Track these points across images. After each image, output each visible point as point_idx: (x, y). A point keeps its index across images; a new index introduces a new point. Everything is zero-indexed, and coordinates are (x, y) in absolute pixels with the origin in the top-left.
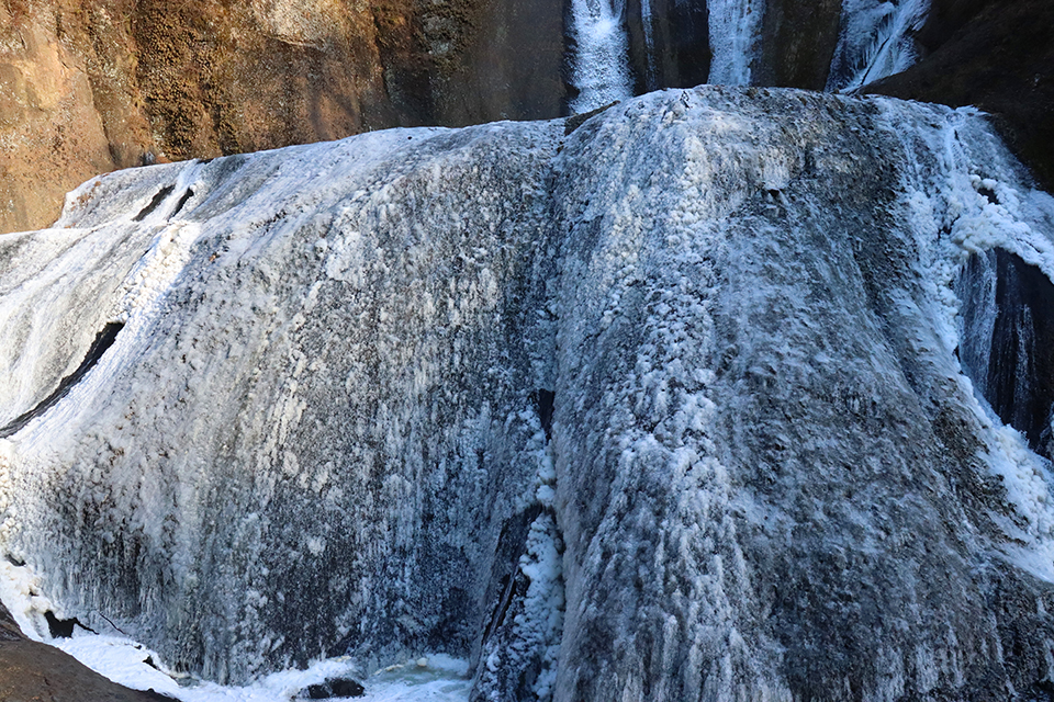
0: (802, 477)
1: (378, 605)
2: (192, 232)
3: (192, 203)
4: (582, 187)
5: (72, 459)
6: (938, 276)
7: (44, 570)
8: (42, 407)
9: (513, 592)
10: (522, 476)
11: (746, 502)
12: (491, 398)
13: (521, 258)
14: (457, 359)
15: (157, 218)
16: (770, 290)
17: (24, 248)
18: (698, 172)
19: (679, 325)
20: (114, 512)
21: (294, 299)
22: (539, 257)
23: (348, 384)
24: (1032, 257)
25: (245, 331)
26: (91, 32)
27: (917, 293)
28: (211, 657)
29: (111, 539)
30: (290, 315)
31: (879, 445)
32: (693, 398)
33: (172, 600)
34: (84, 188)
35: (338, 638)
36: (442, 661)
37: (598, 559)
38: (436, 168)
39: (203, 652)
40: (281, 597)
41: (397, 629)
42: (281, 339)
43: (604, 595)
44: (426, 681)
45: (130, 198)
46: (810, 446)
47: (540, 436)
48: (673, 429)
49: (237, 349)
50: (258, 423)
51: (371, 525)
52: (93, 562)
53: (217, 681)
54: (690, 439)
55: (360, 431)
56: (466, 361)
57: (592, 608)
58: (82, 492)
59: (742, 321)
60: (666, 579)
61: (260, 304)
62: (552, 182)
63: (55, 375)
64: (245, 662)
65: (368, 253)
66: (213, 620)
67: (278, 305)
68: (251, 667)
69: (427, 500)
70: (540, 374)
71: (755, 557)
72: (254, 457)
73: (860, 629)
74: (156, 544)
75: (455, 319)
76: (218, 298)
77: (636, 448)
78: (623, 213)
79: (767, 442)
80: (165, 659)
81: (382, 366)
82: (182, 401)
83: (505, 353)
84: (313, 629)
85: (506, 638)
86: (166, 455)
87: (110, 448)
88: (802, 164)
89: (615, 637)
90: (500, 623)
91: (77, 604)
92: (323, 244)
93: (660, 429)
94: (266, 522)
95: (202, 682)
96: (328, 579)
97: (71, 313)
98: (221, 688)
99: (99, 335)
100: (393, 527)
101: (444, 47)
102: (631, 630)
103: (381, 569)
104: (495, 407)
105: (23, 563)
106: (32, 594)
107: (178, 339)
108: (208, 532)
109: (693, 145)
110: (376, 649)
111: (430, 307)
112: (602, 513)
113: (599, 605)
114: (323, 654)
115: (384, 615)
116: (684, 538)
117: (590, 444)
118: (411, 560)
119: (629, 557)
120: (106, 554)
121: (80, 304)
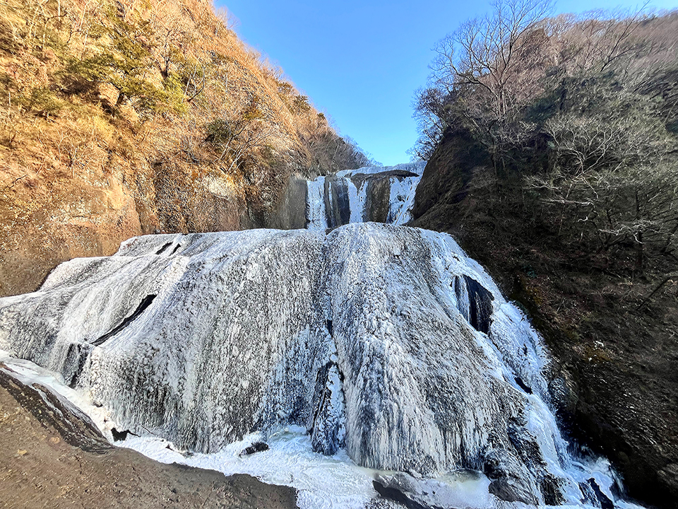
0: (426, 350)
1: (269, 407)
2: (186, 261)
3: (180, 250)
4: (335, 252)
5: (133, 354)
6: (447, 282)
7: (113, 408)
8: (114, 332)
9: (325, 397)
10: (324, 352)
11: (409, 358)
12: (309, 323)
13: (316, 275)
14: (296, 309)
15: (165, 255)
16: (402, 287)
17: (104, 263)
18: (374, 249)
19: (375, 298)
20: (154, 377)
21: (234, 287)
22: (323, 274)
23: (257, 319)
24: (474, 278)
25: (214, 299)
26: (137, 182)
27: (442, 287)
28: (200, 441)
29: (152, 390)
30: (233, 293)
31: (447, 337)
32: (385, 322)
33: (182, 415)
34: (129, 241)
35: (254, 423)
36: (294, 428)
37: (362, 382)
38: (284, 243)
39: (196, 439)
40: (231, 408)
41: (277, 416)
42: (230, 302)
43: (367, 396)
44: (291, 438)
45: (152, 246)
46: (426, 338)
47: (329, 336)
48: (380, 333)
49: (211, 306)
50: (221, 335)
51: (266, 374)
52: (141, 401)
53: (203, 452)
54: (387, 336)
55: (262, 336)
56: (299, 310)
57: (363, 402)
58: (138, 370)
59: (396, 296)
60: (390, 389)
61: (220, 288)
62: (324, 250)
63: (121, 317)
64: (216, 441)
65: (262, 271)
66: (201, 423)
67: (228, 289)
68: (219, 443)
69: (287, 362)
70: (327, 314)
71: (418, 379)
72: (220, 349)
73: (457, 403)
74: (175, 390)
75: (295, 295)
76: (202, 286)
77: (370, 341)
78: (351, 261)
79: (412, 337)
80: (177, 445)
81: (270, 312)
82: (187, 327)
83: (313, 307)
84: (244, 422)
85: (325, 416)
86: (180, 350)
87: (153, 348)
88: (403, 247)
89: (375, 413)
90: (321, 410)
91: (130, 423)
92: (244, 267)
93: (376, 333)
94: (225, 376)
95: (195, 454)
96: (250, 398)
97: (130, 291)
98: (205, 456)
99: (143, 300)
100: (275, 374)
101: (269, 203)
102: (381, 410)
103: (270, 392)
104: (311, 326)
105: (101, 405)
106: (105, 421)
107: (184, 302)
108: (200, 382)
109: (372, 240)
110: (270, 427)
111: (285, 291)
112: (361, 364)
113: (366, 401)
114: (248, 432)
115: (272, 411)
116: (394, 372)
117: (352, 340)
118: (282, 387)
119: (374, 381)
120: (148, 397)
121: (134, 287)
